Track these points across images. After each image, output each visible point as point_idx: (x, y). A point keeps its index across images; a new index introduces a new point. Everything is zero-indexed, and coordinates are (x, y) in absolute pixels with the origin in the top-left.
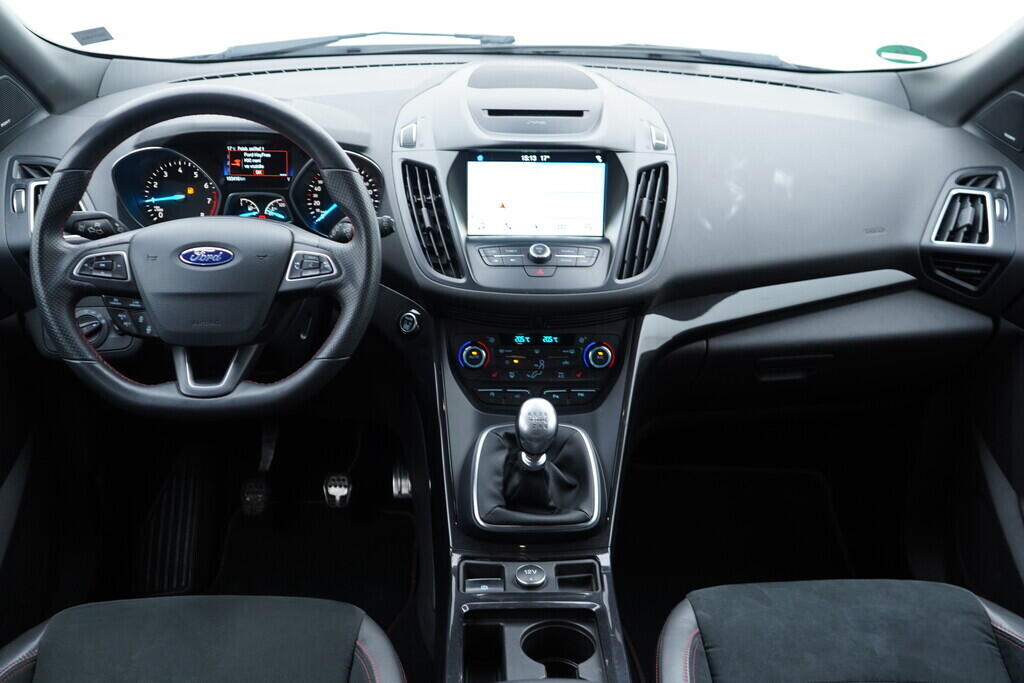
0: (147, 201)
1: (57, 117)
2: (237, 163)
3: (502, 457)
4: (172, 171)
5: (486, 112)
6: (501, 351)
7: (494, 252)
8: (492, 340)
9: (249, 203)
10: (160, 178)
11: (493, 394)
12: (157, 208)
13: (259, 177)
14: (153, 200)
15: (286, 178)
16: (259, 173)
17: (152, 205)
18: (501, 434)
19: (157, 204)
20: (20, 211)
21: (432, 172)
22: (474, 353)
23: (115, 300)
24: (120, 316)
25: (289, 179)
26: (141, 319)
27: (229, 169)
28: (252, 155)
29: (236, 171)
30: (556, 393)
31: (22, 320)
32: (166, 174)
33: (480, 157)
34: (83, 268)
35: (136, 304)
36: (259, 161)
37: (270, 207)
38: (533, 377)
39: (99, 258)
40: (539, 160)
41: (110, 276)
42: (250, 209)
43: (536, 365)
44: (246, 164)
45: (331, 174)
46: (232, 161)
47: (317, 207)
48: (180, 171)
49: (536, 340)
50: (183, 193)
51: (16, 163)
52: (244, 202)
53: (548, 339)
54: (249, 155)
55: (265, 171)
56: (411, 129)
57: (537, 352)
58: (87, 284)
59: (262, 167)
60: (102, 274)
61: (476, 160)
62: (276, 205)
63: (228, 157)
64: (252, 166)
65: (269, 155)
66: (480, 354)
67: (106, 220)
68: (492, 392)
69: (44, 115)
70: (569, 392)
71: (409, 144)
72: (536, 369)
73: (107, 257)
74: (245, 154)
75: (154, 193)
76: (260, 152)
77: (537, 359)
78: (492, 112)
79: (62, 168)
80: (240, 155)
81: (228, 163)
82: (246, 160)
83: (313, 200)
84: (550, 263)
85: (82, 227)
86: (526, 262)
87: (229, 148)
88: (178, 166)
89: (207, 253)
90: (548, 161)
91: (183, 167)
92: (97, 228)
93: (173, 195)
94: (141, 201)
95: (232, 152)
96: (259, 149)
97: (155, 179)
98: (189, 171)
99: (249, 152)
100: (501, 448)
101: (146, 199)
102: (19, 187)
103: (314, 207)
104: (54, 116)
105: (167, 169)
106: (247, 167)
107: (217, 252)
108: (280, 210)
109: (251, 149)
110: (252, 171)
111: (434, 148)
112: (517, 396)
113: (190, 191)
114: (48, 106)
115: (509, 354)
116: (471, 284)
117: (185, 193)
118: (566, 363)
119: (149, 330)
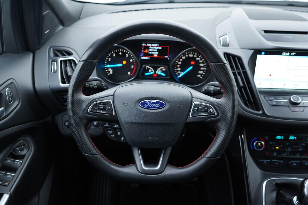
0: (106, 66)
1: (67, 28)
2: (146, 51)
3: (274, 194)
4: (117, 54)
5: (263, 31)
6: (271, 143)
7: (273, 98)
8: (267, 138)
9: (150, 69)
10: (111, 56)
11: (265, 162)
12: (110, 70)
13: (155, 58)
14: (108, 66)
15: (167, 58)
16: (155, 56)
17: (108, 68)
18: (274, 183)
19: (110, 68)
20: (55, 72)
21: (240, 59)
22: (259, 144)
23: (107, 124)
24: (109, 132)
25: (168, 59)
26: (119, 134)
27: (143, 54)
28: (153, 48)
29: (146, 55)
30: (295, 163)
31: (53, 118)
32: (114, 55)
33: (263, 53)
34: (92, 109)
35: (117, 126)
36: (156, 50)
37: (159, 70)
38: (285, 155)
39: (100, 104)
40: (290, 55)
41: (105, 113)
42: (150, 71)
43: (287, 150)
44: (150, 51)
45: (215, 65)
46: (144, 50)
47: (179, 71)
48: (120, 53)
49: (286, 138)
50: (121, 64)
51: (52, 49)
52: (148, 68)
53: (292, 138)
54: (152, 48)
55: (158, 55)
56: (226, 38)
57: (287, 144)
58: (94, 116)
59: (157, 53)
60: (102, 112)
61: (261, 54)
62: (161, 69)
63: (143, 48)
64: (153, 53)
65: (160, 48)
66: (262, 144)
67: (98, 81)
68: (265, 161)
69: (61, 27)
70: (301, 162)
71: (226, 45)
72: (287, 151)
73: (104, 103)
74: (150, 47)
75: (109, 63)
76: (157, 47)
77: (287, 147)
78: (266, 32)
79: (83, 60)
80: (148, 48)
81: (143, 51)
82: (150, 50)
83: (177, 68)
84: (300, 105)
85: (88, 85)
86: (289, 105)
87: (143, 45)
88: (119, 52)
89: (153, 103)
90: (295, 55)
91: (122, 52)
92: (94, 85)
93: (117, 64)
94: (103, 66)
95: (144, 46)
96: (156, 45)
97: (109, 57)
98: (124, 54)
99: (152, 46)
100: (273, 190)
101: (105, 65)
102: (53, 61)
103: (178, 71)
104: (65, 28)
105: (115, 53)
106: (150, 53)
107: (157, 103)
108: (163, 72)
109: (153, 45)
110: (152, 55)
111: (239, 47)
112: (277, 163)
113: (124, 62)
114: (62, 23)
115: (274, 144)
116: (264, 114)
117: (122, 63)
118: (301, 149)
119: (122, 139)
